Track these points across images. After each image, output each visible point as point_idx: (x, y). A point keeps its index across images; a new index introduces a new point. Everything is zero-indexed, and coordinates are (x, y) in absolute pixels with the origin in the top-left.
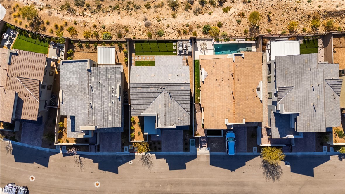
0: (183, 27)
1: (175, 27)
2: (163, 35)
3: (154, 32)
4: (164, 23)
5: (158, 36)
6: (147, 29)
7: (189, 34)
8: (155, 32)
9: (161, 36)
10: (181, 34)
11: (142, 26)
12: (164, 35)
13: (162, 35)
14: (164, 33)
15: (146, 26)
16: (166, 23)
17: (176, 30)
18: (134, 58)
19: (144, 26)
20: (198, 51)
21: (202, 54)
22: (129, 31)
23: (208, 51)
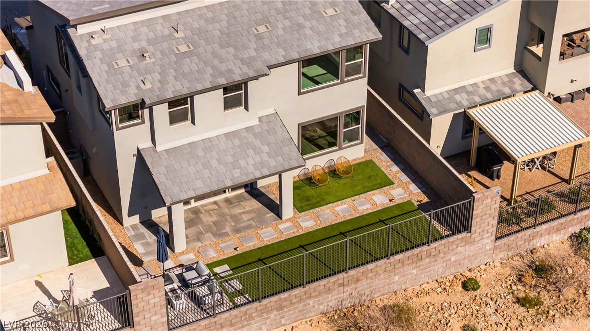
18: (407, 190)
20: (93, 292)
21: (62, 291)
22: (517, 305)
23: (34, 309)
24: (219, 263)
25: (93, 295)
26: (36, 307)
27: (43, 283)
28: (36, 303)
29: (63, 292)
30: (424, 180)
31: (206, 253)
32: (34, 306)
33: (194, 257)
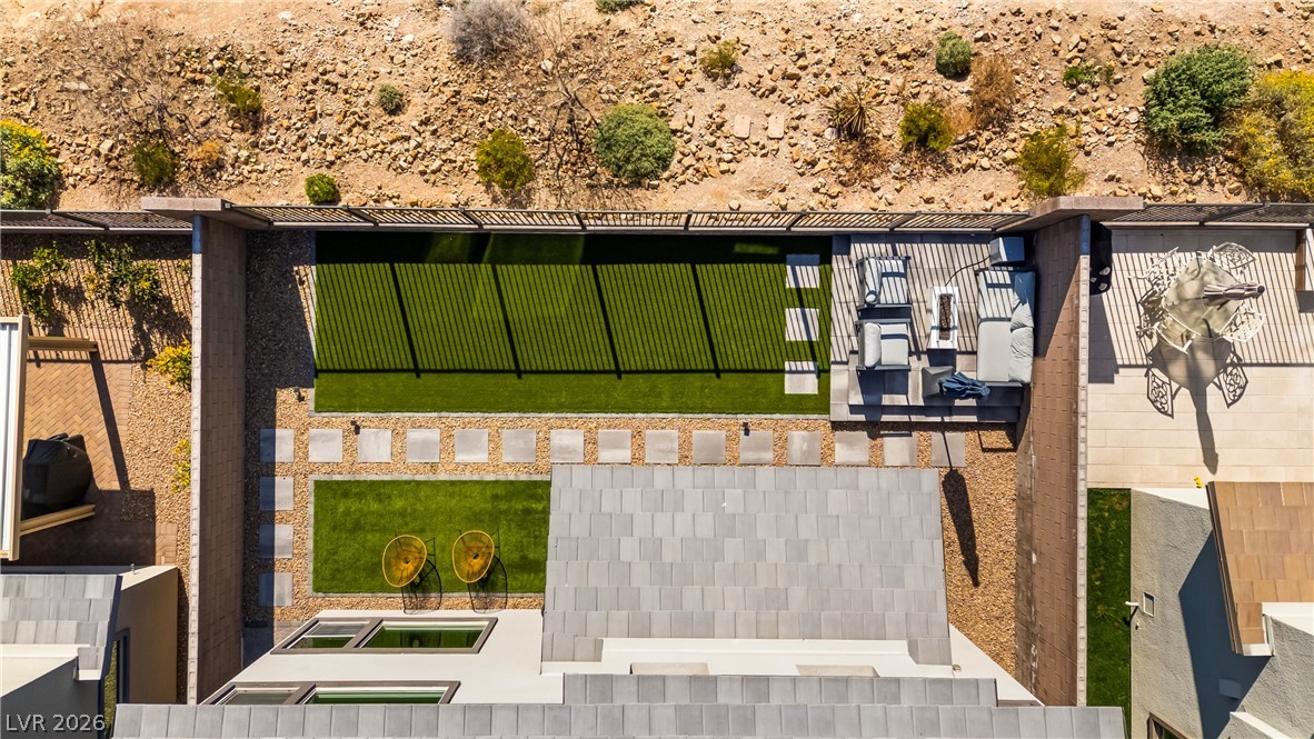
0: (897, 80)
1: (807, 80)
2: (663, 162)
3: (562, 125)
4: (675, 28)
5: (605, 175)
6: (470, 89)
7: (973, 157)
8: (573, 131)
9: (637, 180)
10: (880, 162)
11: (419, 52)
12: (674, 167)
13: (646, 165)
14: (679, 142)
15: (463, 58)
16: (702, 31)
17: (813, 110)
18: (302, 446)
19: (443, 56)
20: (1112, 382)
21: (1172, 416)
22: (269, 112)
23: (1244, 388)
24: (800, 404)
25: (1118, 373)
26: (1238, 391)
27: (1202, 458)
28: (1234, 402)
29: (1170, 412)
30: (246, 461)
31: (809, 447)
32: (1241, 395)
33: (838, 447)
